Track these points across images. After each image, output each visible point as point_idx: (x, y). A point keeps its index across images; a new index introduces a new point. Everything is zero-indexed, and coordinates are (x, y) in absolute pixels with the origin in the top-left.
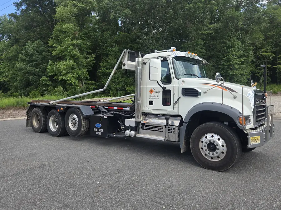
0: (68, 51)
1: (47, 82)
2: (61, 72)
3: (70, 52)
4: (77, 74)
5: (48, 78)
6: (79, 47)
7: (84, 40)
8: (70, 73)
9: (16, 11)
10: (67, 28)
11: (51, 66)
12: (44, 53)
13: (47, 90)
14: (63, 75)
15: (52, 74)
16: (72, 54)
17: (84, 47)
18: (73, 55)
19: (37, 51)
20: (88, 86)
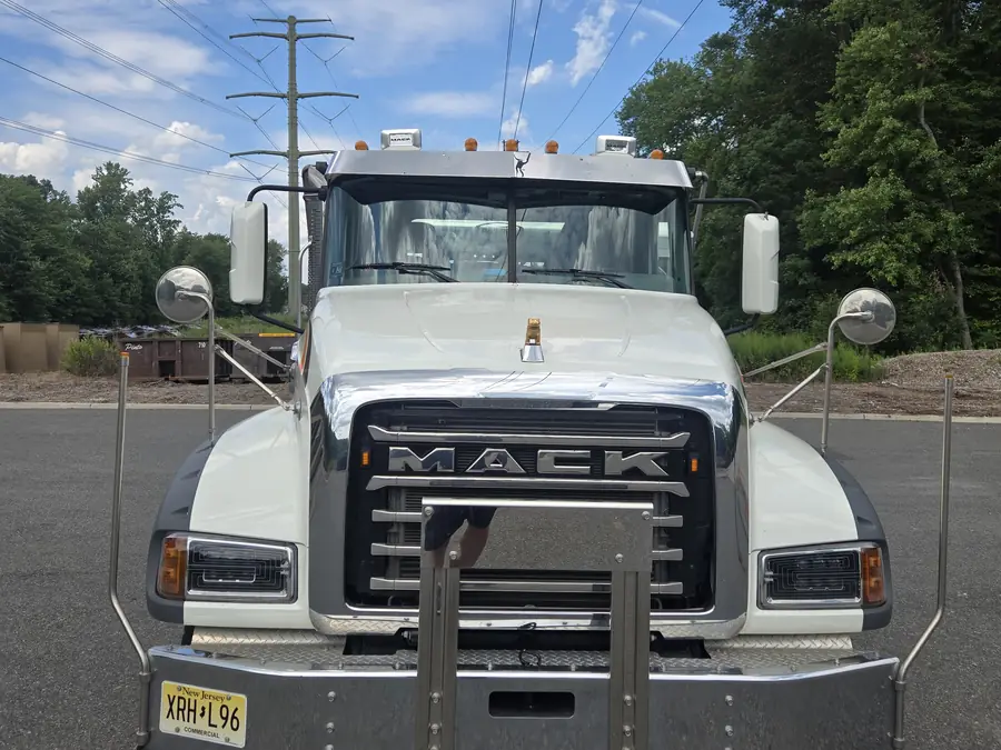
0: (877, 140)
1: (800, 275)
2: (844, 233)
3: (884, 144)
4: (917, 237)
5: (806, 261)
6: (936, 114)
7: (969, 79)
8: (883, 233)
9: (733, 21)
10: (865, 47)
11: (814, 211)
12: (800, 162)
13: (800, 307)
14: (849, 248)
15: (818, 242)
16: (893, 152)
17: (963, 113)
18: (900, 154)
19: (777, 160)
20: (981, 288)
